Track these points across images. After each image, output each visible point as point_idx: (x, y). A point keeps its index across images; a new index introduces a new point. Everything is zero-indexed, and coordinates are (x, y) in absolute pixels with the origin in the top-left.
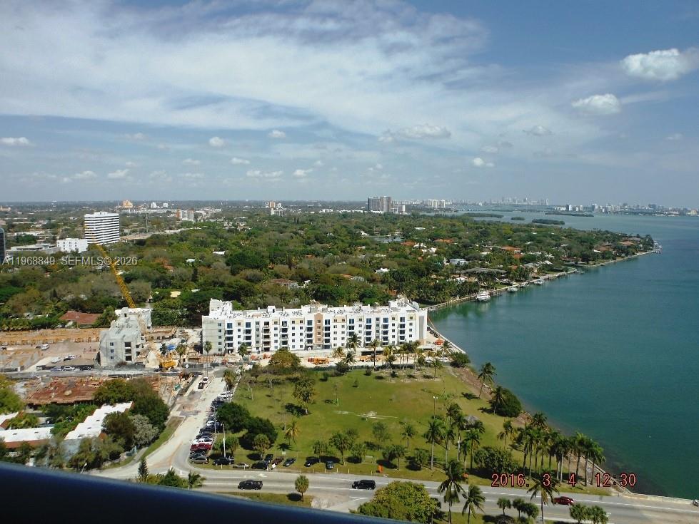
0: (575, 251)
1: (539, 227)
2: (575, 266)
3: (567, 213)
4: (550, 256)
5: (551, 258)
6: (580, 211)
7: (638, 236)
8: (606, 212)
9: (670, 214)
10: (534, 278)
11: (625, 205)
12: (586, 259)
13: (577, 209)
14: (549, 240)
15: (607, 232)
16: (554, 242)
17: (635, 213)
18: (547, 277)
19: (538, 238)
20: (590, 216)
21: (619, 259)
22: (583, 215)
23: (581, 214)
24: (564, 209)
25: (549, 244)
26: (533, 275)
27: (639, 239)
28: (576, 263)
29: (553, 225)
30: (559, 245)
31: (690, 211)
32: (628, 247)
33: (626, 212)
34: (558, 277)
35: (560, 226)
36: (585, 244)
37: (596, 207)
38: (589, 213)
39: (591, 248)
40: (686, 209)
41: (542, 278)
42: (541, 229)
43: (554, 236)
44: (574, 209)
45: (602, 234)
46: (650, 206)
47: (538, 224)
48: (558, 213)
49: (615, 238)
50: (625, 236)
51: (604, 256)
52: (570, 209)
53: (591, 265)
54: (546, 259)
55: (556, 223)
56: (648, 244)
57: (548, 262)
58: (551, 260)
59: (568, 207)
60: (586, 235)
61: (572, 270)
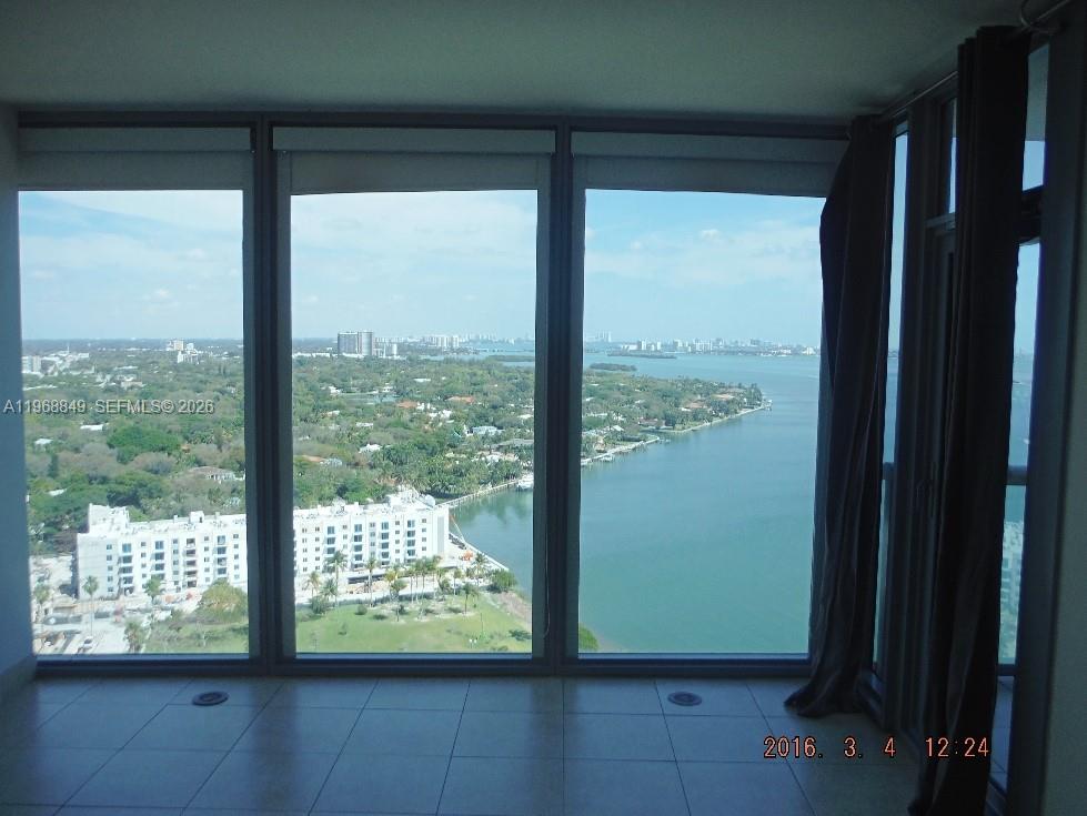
0: (655, 410)
1: (600, 375)
2: (656, 432)
3: (639, 354)
4: (620, 418)
5: (622, 422)
6: (656, 351)
7: (740, 387)
8: (693, 352)
9: (780, 353)
10: (600, 452)
11: (718, 340)
12: (670, 422)
13: (653, 348)
14: (617, 394)
15: (697, 381)
16: (624, 398)
17: (733, 353)
18: (618, 449)
19: (602, 392)
20: (672, 357)
21: (716, 421)
22: (661, 357)
23: (658, 354)
24: (634, 347)
25: (618, 400)
26: (598, 447)
27: (742, 391)
28: (658, 428)
29: (620, 371)
30: (632, 402)
31: (806, 349)
32: (728, 402)
33: (720, 352)
34: (634, 449)
35: (630, 373)
36: (669, 399)
37: (680, 345)
38: (668, 353)
39: (677, 405)
40: (799, 346)
41: (611, 452)
42: (605, 378)
43: (624, 387)
44: (648, 347)
45: (692, 384)
46: (753, 342)
47: (599, 371)
48: (625, 354)
49: (708, 389)
50: (722, 385)
51: (696, 417)
52: (643, 347)
53: (678, 431)
54: (616, 423)
55: (623, 368)
56: (754, 398)
57: (618, 428)
58: (622, 424)
59: (639, 344)
60: (669, 385)
61: (652, 438)
